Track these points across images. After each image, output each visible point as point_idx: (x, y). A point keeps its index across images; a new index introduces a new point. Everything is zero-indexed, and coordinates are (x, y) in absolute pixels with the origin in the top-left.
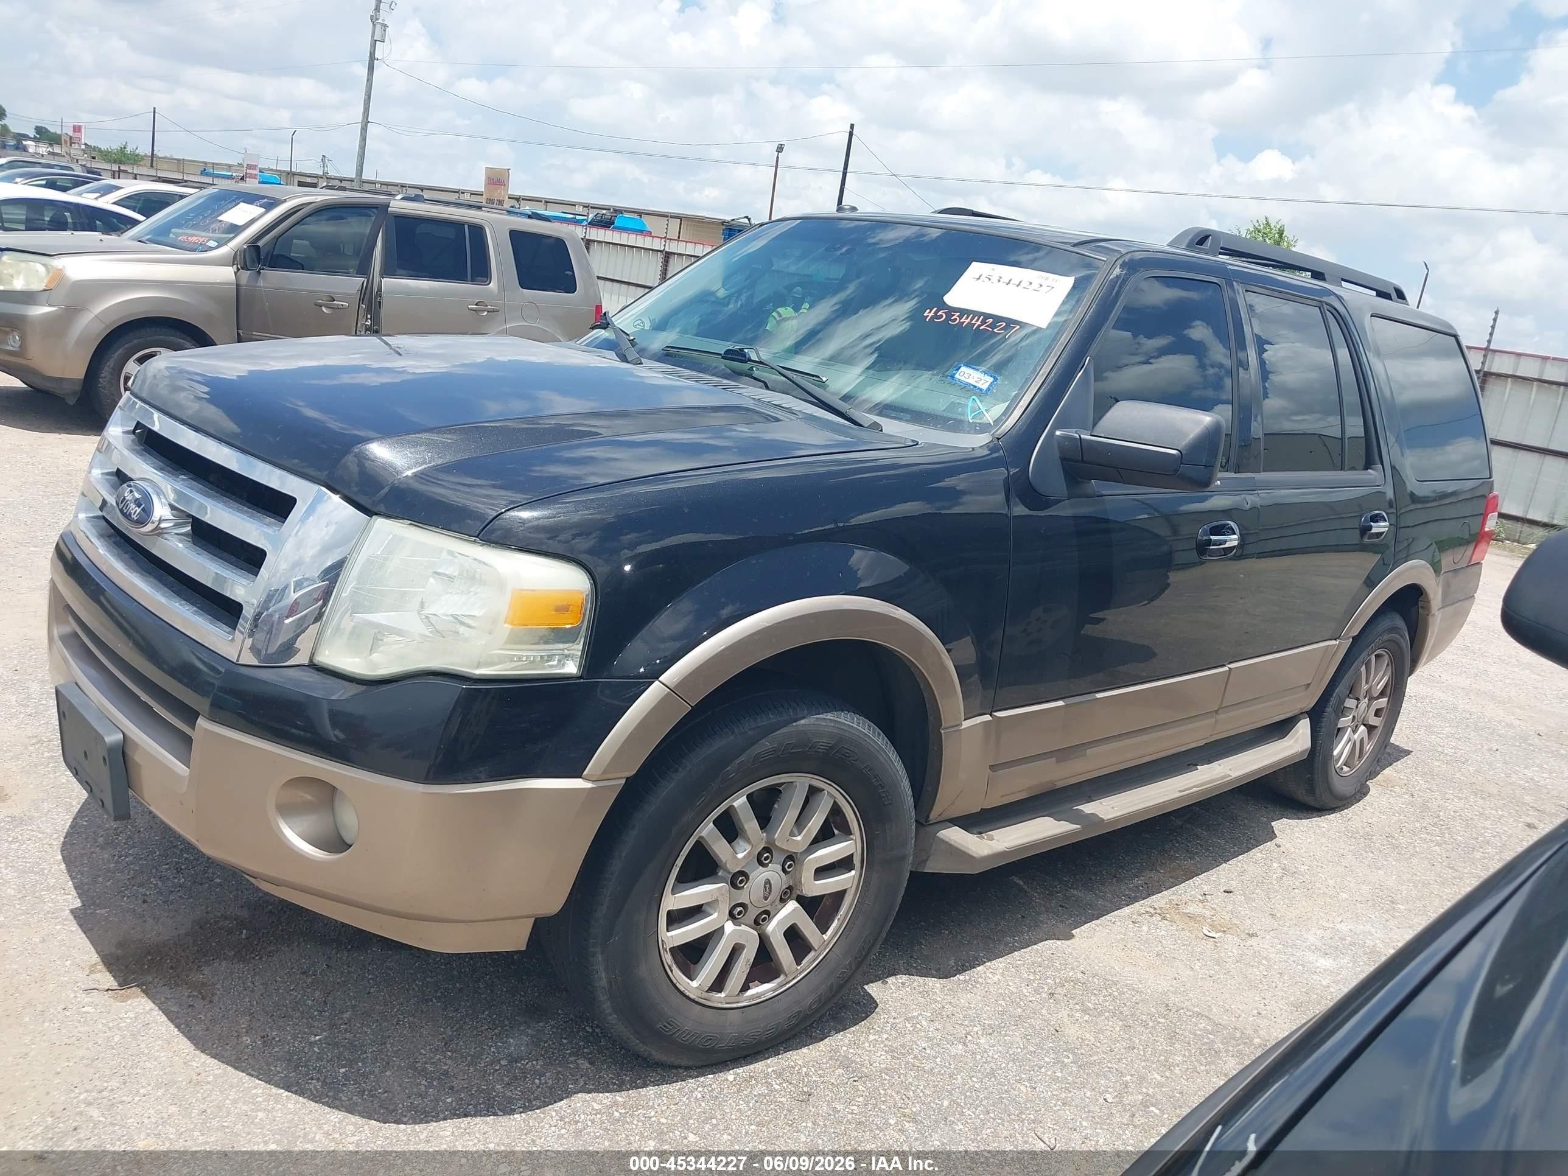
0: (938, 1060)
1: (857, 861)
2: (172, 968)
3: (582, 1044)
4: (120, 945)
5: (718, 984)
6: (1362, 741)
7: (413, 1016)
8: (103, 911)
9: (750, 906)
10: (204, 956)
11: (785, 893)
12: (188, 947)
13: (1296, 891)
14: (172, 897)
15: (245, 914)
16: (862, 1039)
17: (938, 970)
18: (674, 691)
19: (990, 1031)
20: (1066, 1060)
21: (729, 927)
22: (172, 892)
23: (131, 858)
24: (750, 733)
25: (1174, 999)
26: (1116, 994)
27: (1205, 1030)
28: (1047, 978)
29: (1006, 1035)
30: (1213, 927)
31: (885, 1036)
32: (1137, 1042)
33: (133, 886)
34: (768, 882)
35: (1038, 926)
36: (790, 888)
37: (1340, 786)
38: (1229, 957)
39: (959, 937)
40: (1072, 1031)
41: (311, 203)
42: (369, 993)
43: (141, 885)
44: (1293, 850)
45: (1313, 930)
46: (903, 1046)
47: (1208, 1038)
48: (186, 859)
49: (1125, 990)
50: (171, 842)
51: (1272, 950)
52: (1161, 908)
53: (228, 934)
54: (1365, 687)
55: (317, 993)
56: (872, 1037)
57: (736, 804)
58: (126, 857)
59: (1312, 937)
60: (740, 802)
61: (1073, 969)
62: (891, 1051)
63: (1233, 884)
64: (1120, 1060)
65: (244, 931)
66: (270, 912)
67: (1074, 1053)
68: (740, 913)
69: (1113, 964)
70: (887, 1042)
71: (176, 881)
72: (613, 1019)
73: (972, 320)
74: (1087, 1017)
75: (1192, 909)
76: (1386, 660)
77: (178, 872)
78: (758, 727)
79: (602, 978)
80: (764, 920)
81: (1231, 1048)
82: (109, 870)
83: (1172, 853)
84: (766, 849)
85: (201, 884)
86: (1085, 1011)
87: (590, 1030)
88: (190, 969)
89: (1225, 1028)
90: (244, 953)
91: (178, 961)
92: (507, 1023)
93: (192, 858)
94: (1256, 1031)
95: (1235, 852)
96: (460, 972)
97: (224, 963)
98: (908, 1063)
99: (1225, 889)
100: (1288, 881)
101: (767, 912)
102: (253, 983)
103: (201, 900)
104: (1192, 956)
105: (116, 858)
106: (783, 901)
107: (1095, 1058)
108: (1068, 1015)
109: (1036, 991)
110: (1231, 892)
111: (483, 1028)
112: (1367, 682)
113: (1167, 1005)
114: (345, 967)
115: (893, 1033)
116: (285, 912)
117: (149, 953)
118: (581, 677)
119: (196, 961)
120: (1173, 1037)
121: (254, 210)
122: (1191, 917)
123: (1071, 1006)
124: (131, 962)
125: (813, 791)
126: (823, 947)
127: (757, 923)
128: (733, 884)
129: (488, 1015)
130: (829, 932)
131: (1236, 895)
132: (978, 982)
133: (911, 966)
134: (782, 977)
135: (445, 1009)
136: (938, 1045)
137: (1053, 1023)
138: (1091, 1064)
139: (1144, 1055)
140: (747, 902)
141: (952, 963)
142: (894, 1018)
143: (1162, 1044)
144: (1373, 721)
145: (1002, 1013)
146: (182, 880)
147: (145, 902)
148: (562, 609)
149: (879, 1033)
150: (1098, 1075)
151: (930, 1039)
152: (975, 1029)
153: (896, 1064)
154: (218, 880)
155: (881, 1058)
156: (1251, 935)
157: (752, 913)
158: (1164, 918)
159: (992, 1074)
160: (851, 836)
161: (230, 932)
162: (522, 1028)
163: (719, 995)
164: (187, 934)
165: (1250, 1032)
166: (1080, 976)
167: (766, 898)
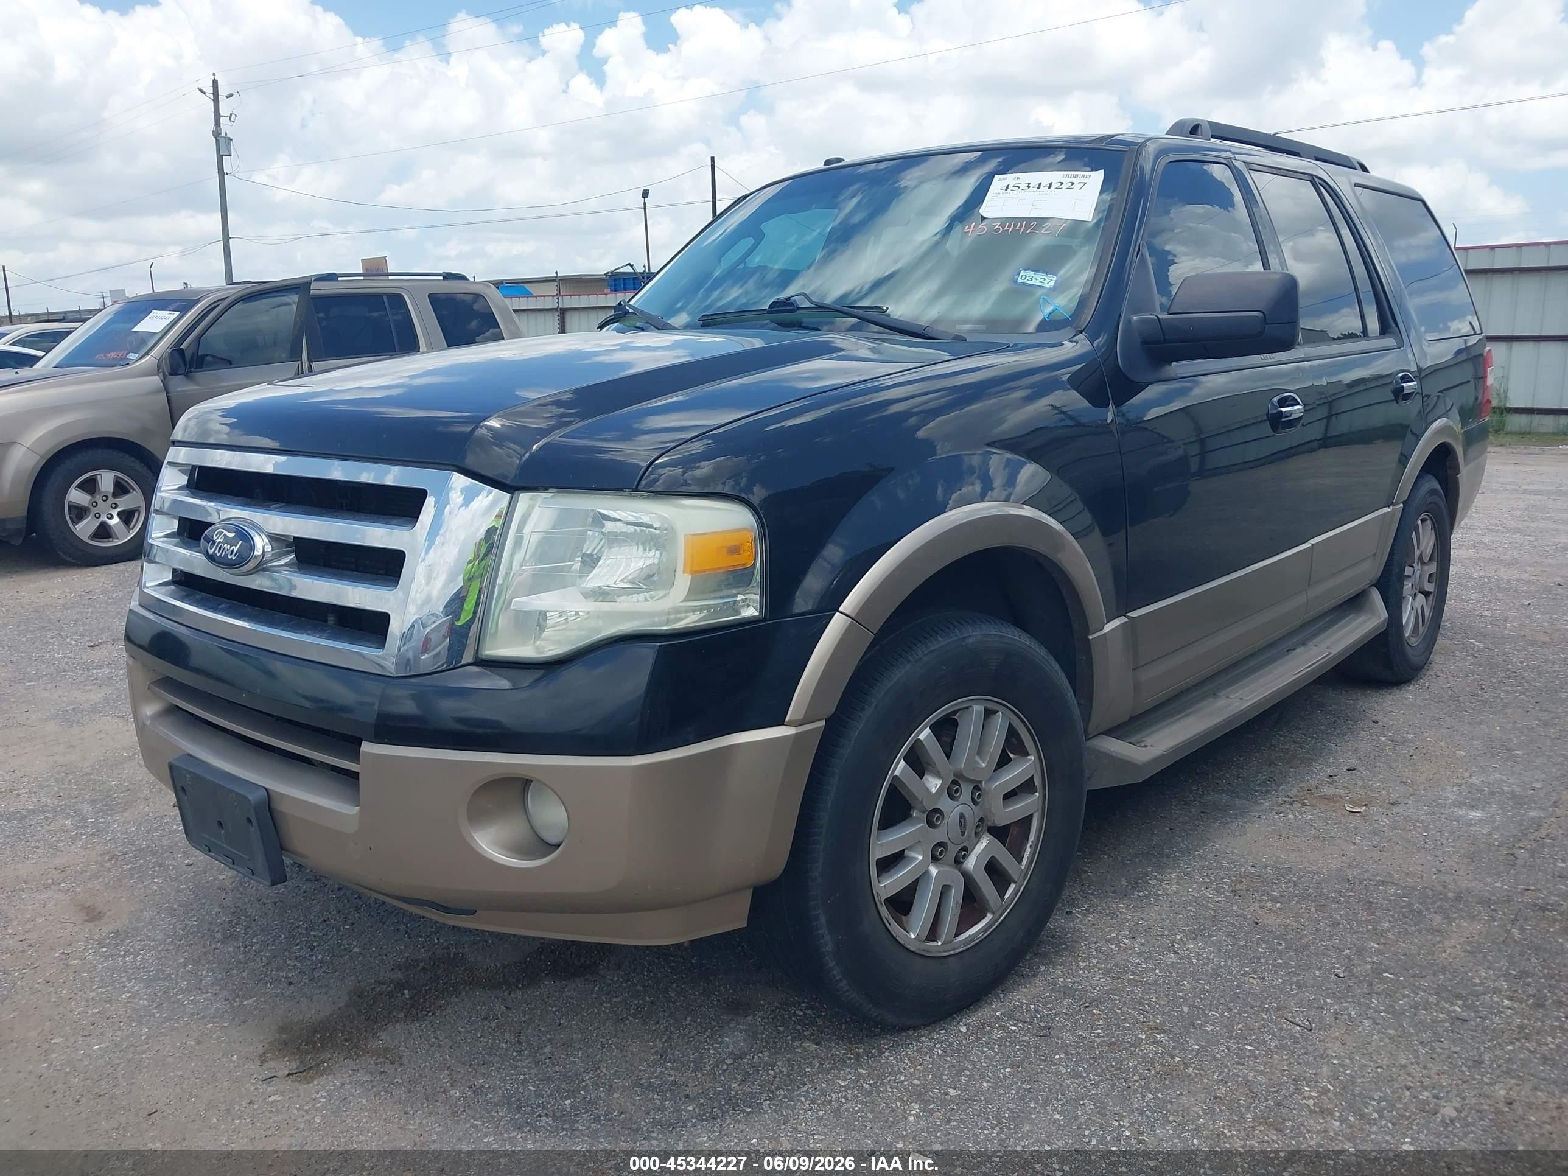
0: (1157, 971)
1: (1037, 782)
2: (346, 1040)
3: (799, 1027)
4: (282, 1029)
5: (933, 933)
6: (1422, 606)
7: (615, 1036)
8: (250, 1001)
9: (949, 843)
10: (375, 1022)
11: (978, 827)
12: (354, 1018)
13: (1414, 757)
14: (316, 975)
15: (398, 975)
16: (1074, 968)
17: (1114, 892)
18: (855, 619)
19: (1195, 935)
20: (1280, 947)
21: (934, 871)
22: (314, 969)
23: (258, 946)
24: (925, 659)
25: (1351, 874)
26: (1294, 879)
27: (1395, 894)
28: (1223, 878)
29: (1211, 936)
30: (1353, 803)
31: (1095, 961)
32: (1338, 917)
33: (272, 971)
34: (962, 816)
35: (1190, 834)
36: (981, 820)
37: (1414, 656)
38: (1384, 826)
39: (1120, 858)
40: (1271, 921)
41: (224, 299)
42: (560, 1025)
43: (279, 969)
44: (1391, 723)
45: (1449, 788)
46: (1117, 965)
47: (1404, 901)
48: (315, 936)
49: (1301, 874)
50: (293, 923)
51: (1420, 813)
52: (1296, 796)
53: (390, 998)
54: (1417, 553)
55: (507, 1036)
56: (1083, 964)
57: (922, 737)
58: (252, 946)
59: (1452, 794)
60: (925, 734)
61: (1241, 865)
62: (1107, 972)
63: (1353, 762)
64: (1331, 937)
65: (406, 992)
66: (423, 968)
67: (1283, 939)
68: (941, 853)
69: (1278, 854)
70: (1099, 966)
71: (314, 958)
72: (844, 985)
73: (1015, 226)
74: (1278, 905)
75: (1326, 790)
76: (1429, 522)
77: (312, 950)
78: (931, 652)
79: (827, 942)
80: (964, 857)
81: (1430, 906)
82: (240, 962)
83: (1281, 746)
84: (954, 782)
85: (341, 956)
86: (1274, 900)
87: (801, 1013)
88: (366, 1038)
89: (1414, 889)
90: (414, 1012)
91: (350, 1033)
92: (714, 1024)
93: (321, 934)
94: (1445, 887)
95: (1338, 734)
96: (644, 986)
97: (398, 1026)
98: (1129, 980)
99: (1347, 768)
100: (1402, 750)
101: (965, 849)
102: (436, 1038)
103: (348, 971)
104: (1348, 832)
105: (242, 949)
106: (978, 836)
107: (1307, 940)
108: (1261, 907)
109: (1218, 891)
110: (1354, 769)
111: (693, 1034)
112: (1418, 548)
113: (1348, 879)
114: (525, 1005)
115: (1101, 956)
116: (438, 966)
117: (316, 1031)
118: (764, 620)
119: (369, 1029)
120: (1370, 907)
121: (168, 316)
122: (1329, 798)
123: (1258, 898)
124: (301, 1044)
125: (989, 713)
126: (1021, 878)
127: (958, 862)
128: (931, 824)
129: (691, 1021)
130: (1025, 861)
131: (1359, 771)
132: (1159, 895)
133: (1087, 893)
134: (989, 916)
135: (645, 1023)
136: (1150, 958)
137: (1249, 916)
138: (1305, 947)
139: (1352, 928)
140: (946, 840)
141: (1124, 883)
142: (1095, 943)
143: (1363, 916)
144: (1430, 587)
145: (1196, 918)
146: (320, 957)
147: (290, 984)
148: (734, 550)
149: (1088, 959)
150: (1317, 955)
151: (1140, 955)
152: (1179, 937)
153: (1118, 983)
154: (356, 950)
155: (1101, 981)
156: (1393, 804)
157: (953, 851)
158: (1304, 804)
159: (1215, 974)
160: (1029, 757)
161: (390, 995)
162: (731, 1026)
163: (935, 944)
164: (347, 1006)
165: (1440, 888)
166: (1252, 870)
167: (963, 834)
